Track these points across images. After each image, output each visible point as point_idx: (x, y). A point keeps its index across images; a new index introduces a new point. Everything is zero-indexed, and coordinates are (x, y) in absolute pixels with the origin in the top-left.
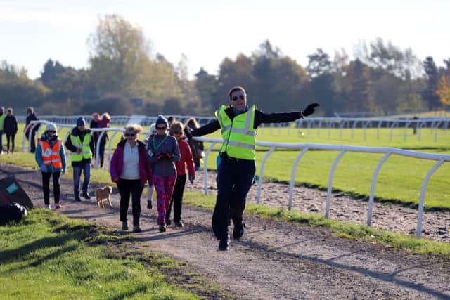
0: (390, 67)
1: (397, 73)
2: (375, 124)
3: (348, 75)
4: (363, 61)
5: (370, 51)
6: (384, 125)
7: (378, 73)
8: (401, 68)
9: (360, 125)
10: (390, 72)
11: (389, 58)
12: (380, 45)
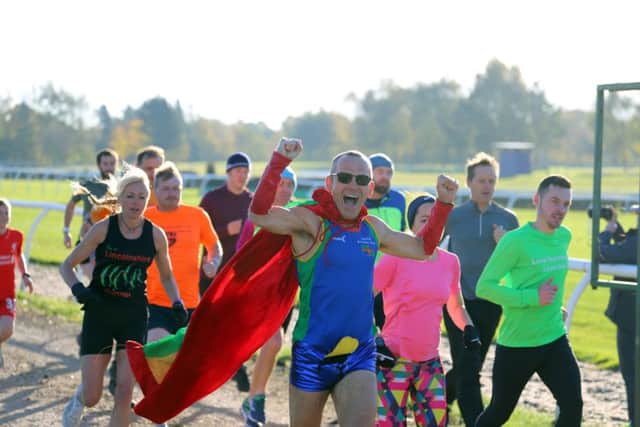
0: (62, 113)
1: (68, 120)
2: (41, 177)
3: (13, 119)
4: (31, 104)
5: (39, 93)
6: (52, 177)
7: (46, 119)
8: (73, 115)
9: (23, 176)
10: (61, 118)
11: (60, 102)
12: (50, 87)
